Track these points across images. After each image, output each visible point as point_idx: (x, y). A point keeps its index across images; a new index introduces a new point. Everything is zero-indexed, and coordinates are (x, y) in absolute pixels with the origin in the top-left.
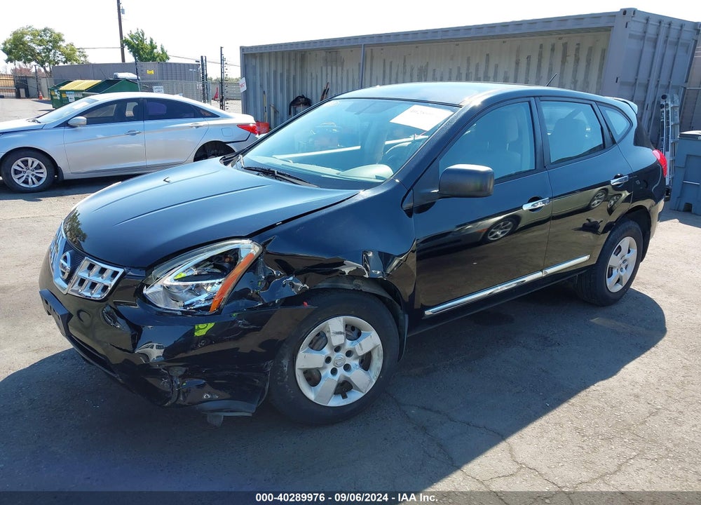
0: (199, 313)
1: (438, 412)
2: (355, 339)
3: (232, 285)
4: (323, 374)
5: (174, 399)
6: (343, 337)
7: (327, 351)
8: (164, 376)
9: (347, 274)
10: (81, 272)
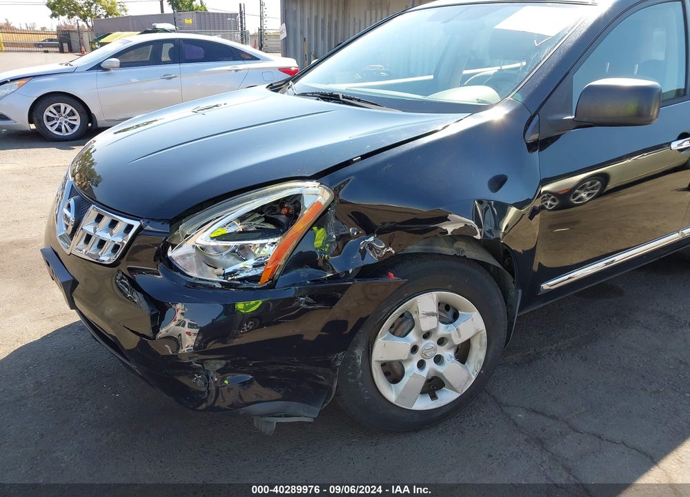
0: (245, 285)
1: (553, 417)
2: (451, 323)
3: (291, 248)
4: (407, 368)
5: (210, 401)
6: (435, 319)
7: (413, 337)
8: (196, 371)
9: (449, 233)
10: (88, 226)
